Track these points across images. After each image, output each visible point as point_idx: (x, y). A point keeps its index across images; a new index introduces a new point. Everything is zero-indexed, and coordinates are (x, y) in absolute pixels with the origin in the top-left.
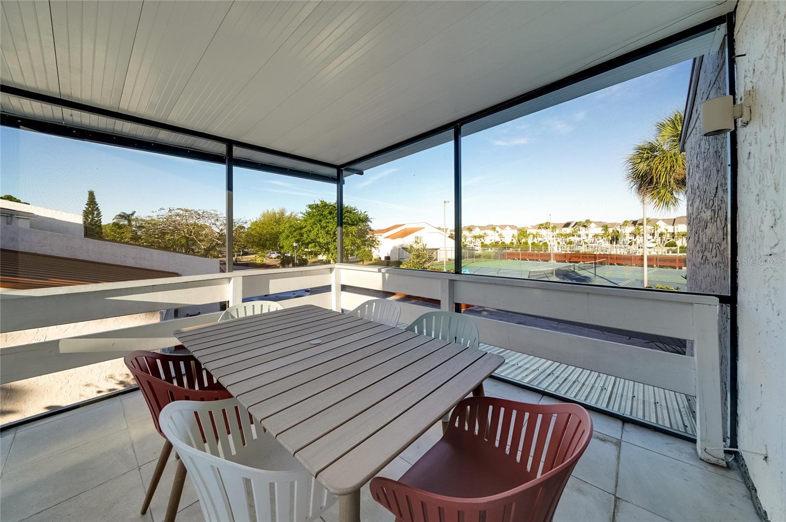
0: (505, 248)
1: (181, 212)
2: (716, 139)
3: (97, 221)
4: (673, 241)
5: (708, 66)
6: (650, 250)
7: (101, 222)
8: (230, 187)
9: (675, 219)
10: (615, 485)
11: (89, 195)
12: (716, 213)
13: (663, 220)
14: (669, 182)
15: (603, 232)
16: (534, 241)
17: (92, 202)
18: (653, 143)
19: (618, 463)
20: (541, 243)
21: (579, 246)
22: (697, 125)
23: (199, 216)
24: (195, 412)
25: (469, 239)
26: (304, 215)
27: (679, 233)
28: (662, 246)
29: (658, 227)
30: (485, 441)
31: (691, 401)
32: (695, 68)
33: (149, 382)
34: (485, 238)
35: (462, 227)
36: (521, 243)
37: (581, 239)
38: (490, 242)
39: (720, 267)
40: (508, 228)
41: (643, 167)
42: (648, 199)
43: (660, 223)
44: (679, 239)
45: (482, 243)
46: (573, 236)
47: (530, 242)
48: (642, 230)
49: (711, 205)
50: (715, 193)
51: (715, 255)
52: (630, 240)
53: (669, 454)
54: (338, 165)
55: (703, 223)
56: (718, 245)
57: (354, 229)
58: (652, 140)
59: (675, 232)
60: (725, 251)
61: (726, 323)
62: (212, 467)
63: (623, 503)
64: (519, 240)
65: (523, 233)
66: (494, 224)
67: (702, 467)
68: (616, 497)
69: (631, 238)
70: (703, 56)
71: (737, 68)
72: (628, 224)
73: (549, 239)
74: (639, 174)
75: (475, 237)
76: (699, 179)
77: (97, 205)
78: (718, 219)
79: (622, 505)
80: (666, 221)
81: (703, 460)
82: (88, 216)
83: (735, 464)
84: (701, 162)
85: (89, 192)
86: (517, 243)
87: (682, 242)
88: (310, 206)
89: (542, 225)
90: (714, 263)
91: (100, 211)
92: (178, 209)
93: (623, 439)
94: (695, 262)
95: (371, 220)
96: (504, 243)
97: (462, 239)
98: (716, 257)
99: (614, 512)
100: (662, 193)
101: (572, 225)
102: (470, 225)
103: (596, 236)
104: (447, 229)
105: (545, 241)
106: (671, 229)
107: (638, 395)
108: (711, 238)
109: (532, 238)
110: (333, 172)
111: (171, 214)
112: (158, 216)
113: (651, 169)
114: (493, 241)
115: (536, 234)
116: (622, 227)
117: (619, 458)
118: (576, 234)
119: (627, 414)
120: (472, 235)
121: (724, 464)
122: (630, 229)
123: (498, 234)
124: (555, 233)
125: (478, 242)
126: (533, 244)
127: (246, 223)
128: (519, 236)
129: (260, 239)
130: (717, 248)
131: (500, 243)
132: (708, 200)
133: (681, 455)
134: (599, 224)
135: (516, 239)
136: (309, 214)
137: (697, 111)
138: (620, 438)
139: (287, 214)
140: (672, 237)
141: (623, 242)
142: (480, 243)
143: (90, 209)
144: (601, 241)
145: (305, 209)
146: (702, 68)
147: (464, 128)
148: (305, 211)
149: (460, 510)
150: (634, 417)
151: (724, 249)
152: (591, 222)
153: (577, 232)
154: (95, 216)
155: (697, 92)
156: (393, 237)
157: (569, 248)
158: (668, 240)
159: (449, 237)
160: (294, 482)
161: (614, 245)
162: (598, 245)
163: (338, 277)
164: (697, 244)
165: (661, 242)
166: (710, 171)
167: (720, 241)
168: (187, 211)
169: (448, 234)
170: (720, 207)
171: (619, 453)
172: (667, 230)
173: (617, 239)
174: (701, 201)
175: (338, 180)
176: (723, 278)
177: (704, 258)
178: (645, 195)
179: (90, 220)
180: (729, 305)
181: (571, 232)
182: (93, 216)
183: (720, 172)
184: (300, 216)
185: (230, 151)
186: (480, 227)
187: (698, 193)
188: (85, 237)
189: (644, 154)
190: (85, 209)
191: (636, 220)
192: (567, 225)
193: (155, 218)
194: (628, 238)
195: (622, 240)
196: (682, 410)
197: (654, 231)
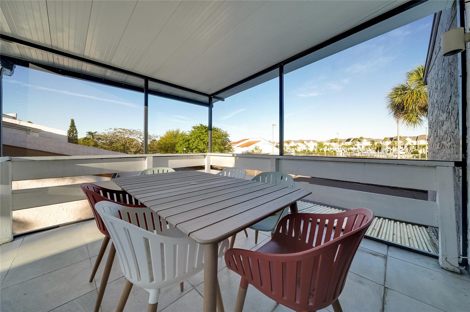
0: (310, 154)
1: (121, 131)
2: (450, 65)
3: (75, 136)
4: (416, 150)
5: (444, 19)
6: (401, 156)
7: (77, 137)
8: (146, 104)
9: (418, 137)
10: (384, 280)
11: (71, 121)
12: (450, 113)
13: (410, 137)
14: (415, 109)
15: (371, 145)
16: (327, 150)
17: (73, 125)
18: (404, 85)
19: (386, 268)
20: (332, 151)
21: (356, 153)
22: (436, 62)
23: (131, 133)
24: (118, 211)
25: (288, 148)
26: (190, 132)
27: (420, 145)
28: (409, 153)
29: (407, 142)
30: (299, 240)
31: (432, 238)
32: (434, 26)
33: (93, 196)
34: (297, 148)
35: (284, 141)
36: (319, 151)
37: (357, 149)
38: (301, 150)
39: (454, 147)
40: (312, 142)
41: (398, 100)
42: (401, 120)
43: (408, 139)
44: (420, 149)
45: (296, 151)
46: (352, 147)
47: (325, 151)
48: (396, 143)
49: (446, 109)
50: (449, 100)
51: (449, 141)
52: (389, 150)
53: (420, 264)
54: (210, 94)
55: (441, 123)
56: (452, 133)
57: (219, 141)
58: (404, 83)
59: (418, 145)
60: (457, 136)
61: (458, 182)
62: (124, 228)
63: (390, 291)
64: (318, 149)
65: (321, 145)
66: (303, 140)
67: (443, 272)
68: (385, 287)
69: (389, 148)
70: (441, 11)
71: (466, 12)
72: (387, 140)
73: (337, 148)
74: (396, 104)
75: (292, 147)
76: (438, 96)
77: (76, 127)
78: (452, 117)
79: (389, 292)
80: (412, 138)
81: (444, 269)
82: (70, 133)
83: (466, 272)
84: (439, 85)
85: (71, 120)
86: (317, 151)
87: (422, 151)
88: (194, 127)
89: (332, 140)
90: (449, 147)
91: (77, 130)
92: (119, 129)
93: (388, 255)
94: (435, 150)
95: (229, 135)
96: (309, 151)
97: (284, 148)
98: (450, 142)
99: (384, 296)
100: (410, 116)
101: (352, 140)
102: (288, 140)
103: (367, 147)
104: (275, 142)
105: (334, 150)
106: (415, 143)
107: (397, 234)
108: (446, 131)
109: (326, 148)
110: (206, 99)
111: (115, 131)
112: (108, 132)
113: (403, 101)
114: (302, 150)
115: (329, 146)
116: (383, 142)
117: (386, 265)
118: (354, 146)
119: (391, 240)
120: (289, 146)
121: (458, 271)
122: (388, 143)
123: (305, 145)
124: (341, 145)
125: (293, 151)
126: (327, 151)
127: (157, 137)
128: (318, 147)
129: (165, 147)
130: (451, 136)
131: (306, 151)
132: (444, 107)
133: (428, 265)
134: (368, 139)
135: (317, 148)
136: (193, 132)
137: (436, 52)
138: (386, 255)
139: (181, 132)
140: (415, 148)
141: (384, 151)
142: (294, 150)
143: (72, 129)
144: (370, 150)
145: (191, 129)
146: (439, 24)
147: (285, 67)
148: (191, 130)
149: (283, 262)
150: (395, 242)
151: (457, 134)
152: (363, 139)
153: (354, 145)
154: (74, 133)
155: (436, 41)
156: (242, 146)
157: (349, 154)
158: (413, 150)
159: (276, 146)
160: (176, 245)
161: (378, 153)
162: (368, 152)
163: (209, 161)
164: (436, 138)
165: (409, 151)
166: (446, 88)
167: (453, 130)
168: (124, 130)
169: (275, 145)
170: (454, 108)
171: (386, 263)
172: (412, 144)
173: (380, 149)
174: (439, 110)
175: (209, 105)
176: (456, 153)
177: (441, 145)
178: (399, 117)
179: (71, 135)
180: (461, 167)
181: (351, 144)
182: (73, 133)
183: (453, 86)
184: (188, 133)
185: (146, 84)
186: (294, 141)
187: (436, 105)
188: (68, 142)
189: (399, 92)
190: (69, 129)
191: (393, 137)
192: (348, 140)
193: (106, 134)
194: (387, 148)
195: (383, 150)
196: (427, 242)
197: (404, 144)
